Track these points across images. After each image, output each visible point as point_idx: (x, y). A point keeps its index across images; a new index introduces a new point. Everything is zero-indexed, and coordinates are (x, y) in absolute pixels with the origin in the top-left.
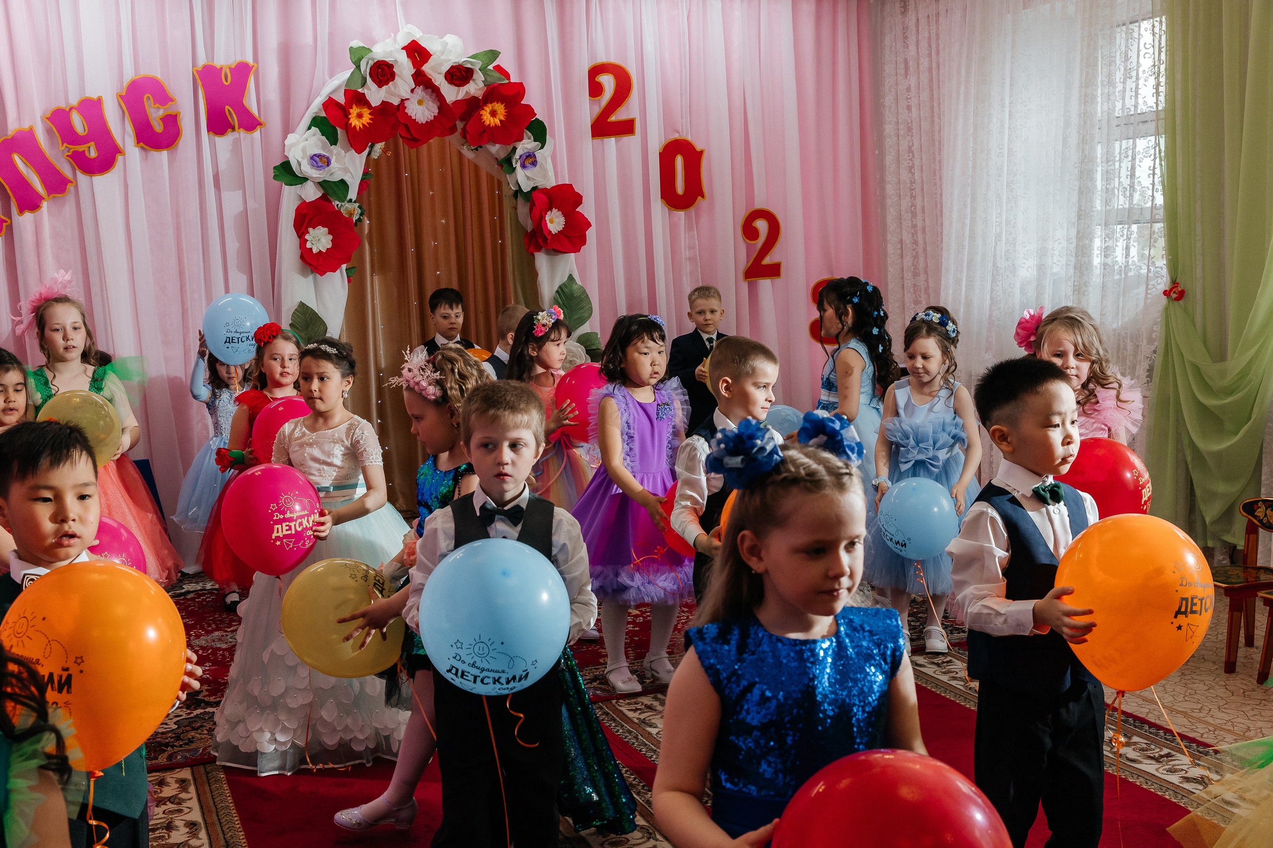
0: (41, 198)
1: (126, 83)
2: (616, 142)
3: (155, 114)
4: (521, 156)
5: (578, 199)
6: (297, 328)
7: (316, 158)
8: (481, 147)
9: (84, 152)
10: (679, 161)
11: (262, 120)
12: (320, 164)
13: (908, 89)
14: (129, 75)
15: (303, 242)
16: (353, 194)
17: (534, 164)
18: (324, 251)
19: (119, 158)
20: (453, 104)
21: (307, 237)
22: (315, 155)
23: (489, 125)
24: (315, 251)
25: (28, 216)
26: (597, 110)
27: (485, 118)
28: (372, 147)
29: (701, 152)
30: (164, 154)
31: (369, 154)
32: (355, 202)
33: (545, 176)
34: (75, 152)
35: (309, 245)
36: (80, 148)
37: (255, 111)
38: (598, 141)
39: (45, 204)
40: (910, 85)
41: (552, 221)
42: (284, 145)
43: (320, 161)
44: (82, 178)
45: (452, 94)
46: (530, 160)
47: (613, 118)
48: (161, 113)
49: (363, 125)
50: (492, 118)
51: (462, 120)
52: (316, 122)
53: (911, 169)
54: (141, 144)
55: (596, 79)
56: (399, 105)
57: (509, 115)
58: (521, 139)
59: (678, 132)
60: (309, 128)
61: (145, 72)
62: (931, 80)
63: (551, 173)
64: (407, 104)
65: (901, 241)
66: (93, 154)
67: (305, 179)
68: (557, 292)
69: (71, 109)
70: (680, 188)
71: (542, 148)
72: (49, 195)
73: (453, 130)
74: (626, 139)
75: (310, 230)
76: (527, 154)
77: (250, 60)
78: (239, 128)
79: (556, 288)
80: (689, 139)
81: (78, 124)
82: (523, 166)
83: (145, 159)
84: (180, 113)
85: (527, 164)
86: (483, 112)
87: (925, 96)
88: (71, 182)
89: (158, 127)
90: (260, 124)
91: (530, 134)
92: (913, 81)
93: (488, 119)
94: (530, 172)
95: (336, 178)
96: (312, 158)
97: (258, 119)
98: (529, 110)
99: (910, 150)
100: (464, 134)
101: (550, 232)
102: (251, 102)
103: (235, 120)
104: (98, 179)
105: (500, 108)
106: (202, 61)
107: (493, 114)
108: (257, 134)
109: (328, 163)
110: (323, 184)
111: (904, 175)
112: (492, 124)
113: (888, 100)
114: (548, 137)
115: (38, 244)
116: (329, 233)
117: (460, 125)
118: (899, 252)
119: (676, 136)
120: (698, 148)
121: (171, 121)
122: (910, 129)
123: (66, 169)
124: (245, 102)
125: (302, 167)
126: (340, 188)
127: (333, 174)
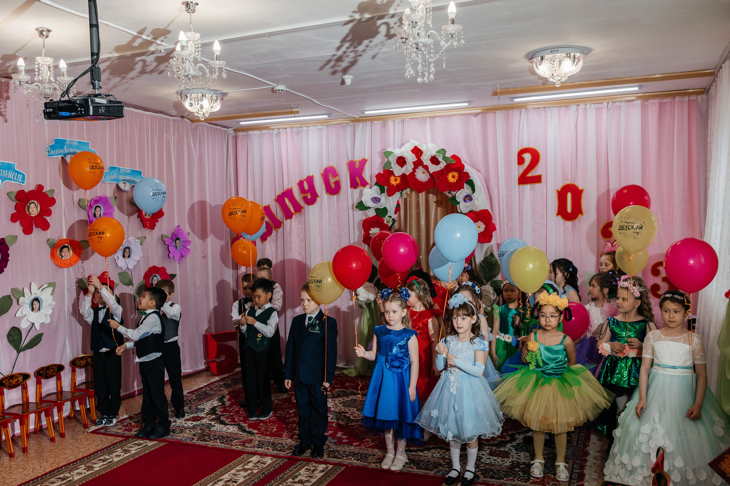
0: (293, 214)
1: (324, 169)
2: (531, 187)
3: (332, 180)
4: (463, 197)
5: (491, 217)
10: (569, 195)
14: (325, 166)
15: (366, 233)
17: (471, 199)
19: (318, 198)
20: (433, 173)
21: (368, 231)
22: (375, 197)
23: (451, 182)
25: (288, 220)
26: (522, 170)
27: (449, 179)
28: (402, 191)
29: (582, 191)
30: (335, 196)
31: (401, 196)
32: (391, 217)
33: (477, 205)
34: (304, 197)
35: (370, 236)
36: (306, 195)
37: (366, 178)
38: (521, 186)
39: (294, 216)
41: (479, 227)
43: (376, 200)
44: (306, 206)
45: (433, 168)
46: (468, 198)
47: (530, 175)
48: (334, 180)
49: (397, 184)
50: (452, 179)
52: (376, 183)
54: (328, 193)
55: (522, 156)
56: (410, 175)
57: (459, 177)
58: (463, 187)
59: (568, 180)
60: (375, 186)
61: (331, 165)
64: (414, 174)
66: (310, 197)
68: (483, 261)
69: (304, 180)
70: (569, 209)
71: (474, 192)
74: (536, 185)
75: (372, 229)
76: (466, 196)
77: (366, 158)
78: (361, 185)
80: (576, 183)
81: (306, 186)
83: (329, 198)
84: (341, 180)
85: (466, 200)
86: (448, 176)
88: (303, 208)
89: (333, 186)
90: (367, 184)
91: (467, 186)
94: (468, 204)
95: (382, 207)
96: (372, 199)
97: (368, 181)
98: (467, 174)
102: (366, 175)
103: (359, 182)
104: (311, 207)
105: (455, 174)
106: (350, 159)
107: (453, 177)
109: (379, 201)
110: (377, 210)
112: (453, 181)
115: (290, 231)
116: (379, 230)
120: (580, 188)
121: (337, 183)
123: (302, 203)
124: (363, 175)
125: (368, 202)
126: (385, 211)
127: (381, 205)
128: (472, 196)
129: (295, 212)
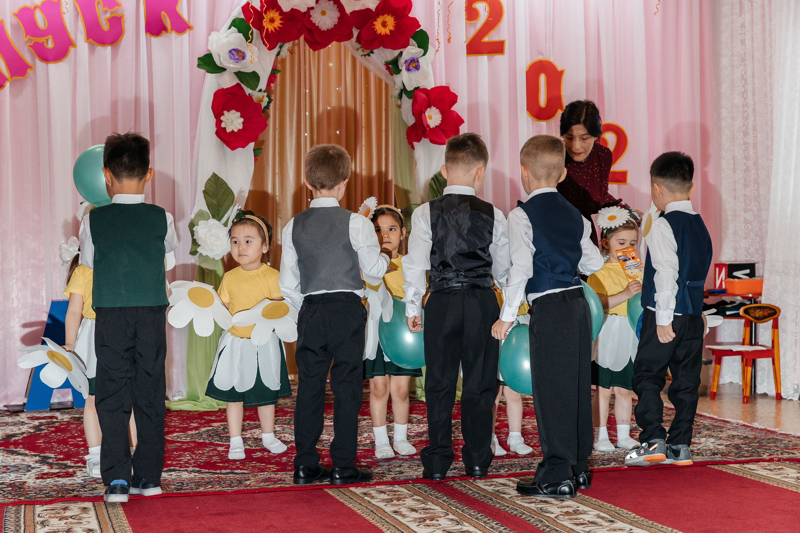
0: (6, 79)
2: (489, 60)
3: (104, 16)
4: (406, 61)
5: (454, 98)
6: (209, 195)
7: (235, 53)
8: (373, 53)
9: (43, 43)
10: (543, 78)
11: (191, 24)
12: (237, 57)
13: (743, 26)
15: (219, 122)
16: (263, 85)
17: (417, 68)
18: (236, 131)
19: (72, 50)
20: (351, 13)
21: (222, 118)
22: (233, 50)
23: (380, 34)
24: (228, 130)
26: (473, 32)
27: (377, 27)
28: (281, 47)
29: (562, 72)
30: (109, 49)
31: (278, 54)
32: (264, 92)
33: (426, 78)
34: (36, 43)
35: (223, 125)
36: (40, 40)
37: (185, 16)
38: (473, 58)
39: (7, 84)
40: (744, 23)
41: (430, 118)
42: (208, 41)
43: (237, 55)
44: (40, 65)
46: (414, 65)
47: (486, 39)
48: (108, 15)
49: (275, 28)
50: (383, 29)
51: (357, 28)
52: (235, 23)
53: (744, 94)
54: (91, 40)
55: (473, 6)
56: (305, 13)
57: (397, 26)
58: (406, 45)
59: (542, 54)
60: (230, 28)
62: (763, 15)
63: (431, 78)
64: (312, 12)
65: (734, 158)
66: (50, 45)
67: (223, 70)
68: (433, 179)
69: (35, 7)
70: (543, 101)
71: (424, 54)
72: (12, 77)
73: (349, 36)
74: (497, 58)
75: (225, 112)
76: (412, 59)
78: (171, 30)
79: (432, 175)
80: (552, 60)
81: (40, 20)
82: (408, 70)
83: (92, 51)
84: (124, 16)
85: (411, 67)
86: (375, 23)
87: (758, 29)
88: (31, 67)
89: (105, 26)
90: (189, 27)
91: (414, 43)
92: (747, 17)
93: (379, 28)
94: (415, 74)
95: (249, 70)
96: (230, 52)
97: (188, 23)
98: (415, 23)
99: (744, 79)
100: (358, 40)
101: (428, 126)
102: (183, 10)
103: (168, 23)
104: (52, 66)
105: (390, 20)
107: (384, 24)
108: (186, 36)
109: (244, 58)
110: (239, 74)
111: (738, 100)
112: (383, 33)
113: (725, 37)
114: (430, 46)
116: (241, 117)
117: (356, 32)
118: (732, 167)
119: (541, 58)
120: (559, 68)
121: (116, 22)
122: (743, 60)
123: (27, 56)
124: (178, 9)
125: (222, 59)
126: (253, 78)
127: (247, 66)
128: (422, 61)
129: (13, 74)
